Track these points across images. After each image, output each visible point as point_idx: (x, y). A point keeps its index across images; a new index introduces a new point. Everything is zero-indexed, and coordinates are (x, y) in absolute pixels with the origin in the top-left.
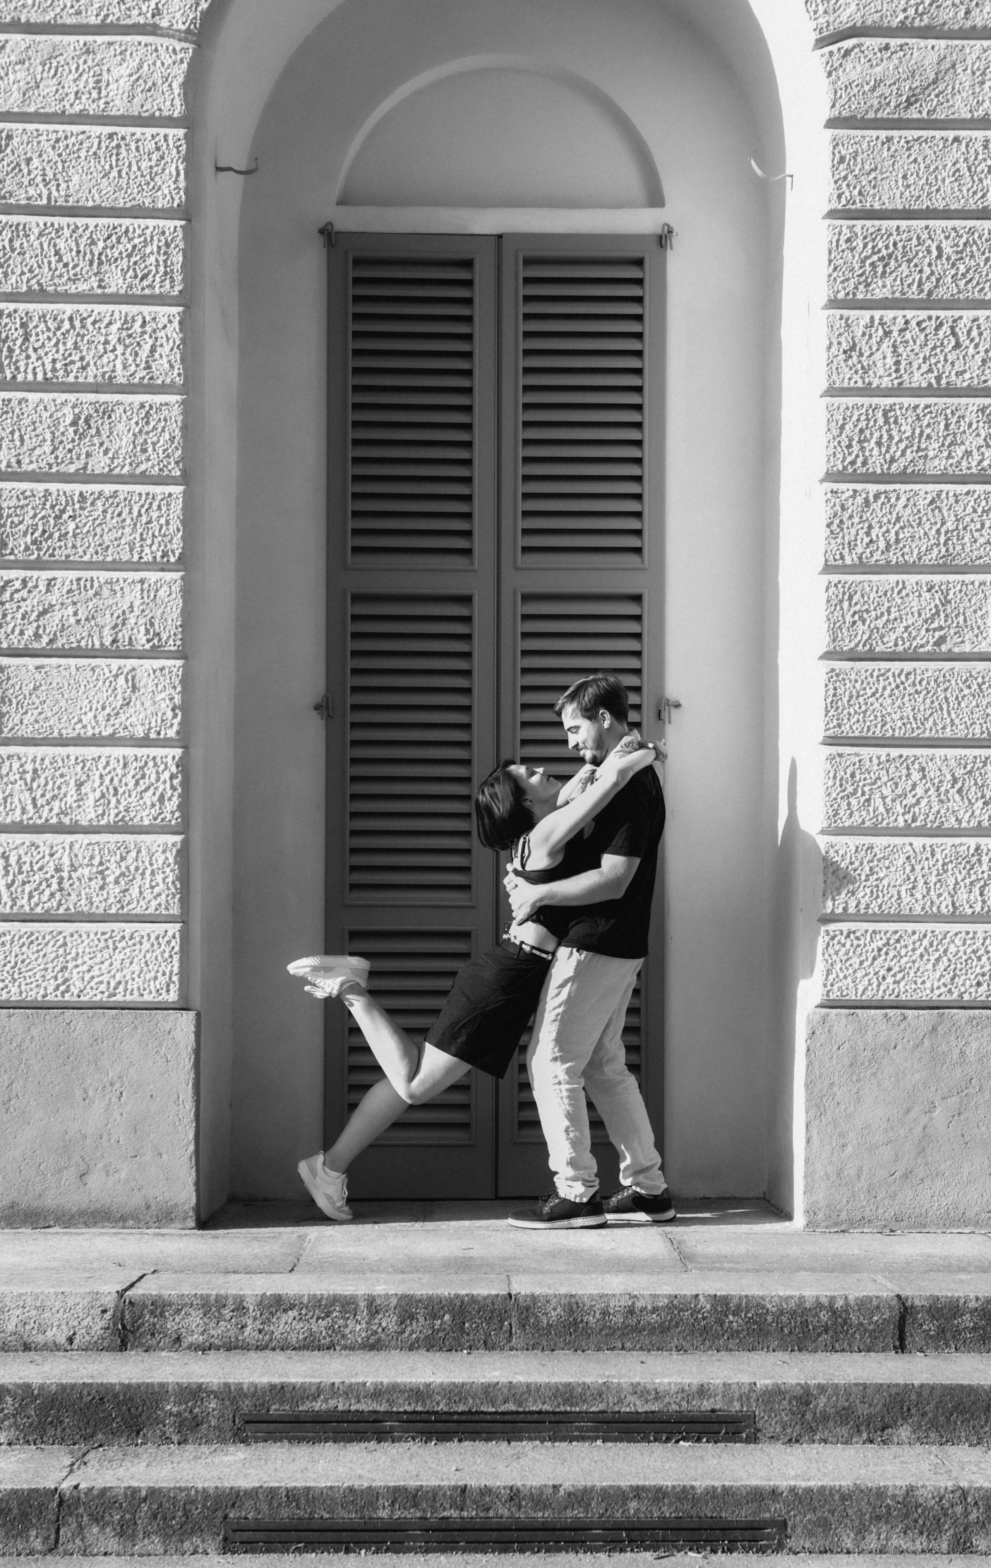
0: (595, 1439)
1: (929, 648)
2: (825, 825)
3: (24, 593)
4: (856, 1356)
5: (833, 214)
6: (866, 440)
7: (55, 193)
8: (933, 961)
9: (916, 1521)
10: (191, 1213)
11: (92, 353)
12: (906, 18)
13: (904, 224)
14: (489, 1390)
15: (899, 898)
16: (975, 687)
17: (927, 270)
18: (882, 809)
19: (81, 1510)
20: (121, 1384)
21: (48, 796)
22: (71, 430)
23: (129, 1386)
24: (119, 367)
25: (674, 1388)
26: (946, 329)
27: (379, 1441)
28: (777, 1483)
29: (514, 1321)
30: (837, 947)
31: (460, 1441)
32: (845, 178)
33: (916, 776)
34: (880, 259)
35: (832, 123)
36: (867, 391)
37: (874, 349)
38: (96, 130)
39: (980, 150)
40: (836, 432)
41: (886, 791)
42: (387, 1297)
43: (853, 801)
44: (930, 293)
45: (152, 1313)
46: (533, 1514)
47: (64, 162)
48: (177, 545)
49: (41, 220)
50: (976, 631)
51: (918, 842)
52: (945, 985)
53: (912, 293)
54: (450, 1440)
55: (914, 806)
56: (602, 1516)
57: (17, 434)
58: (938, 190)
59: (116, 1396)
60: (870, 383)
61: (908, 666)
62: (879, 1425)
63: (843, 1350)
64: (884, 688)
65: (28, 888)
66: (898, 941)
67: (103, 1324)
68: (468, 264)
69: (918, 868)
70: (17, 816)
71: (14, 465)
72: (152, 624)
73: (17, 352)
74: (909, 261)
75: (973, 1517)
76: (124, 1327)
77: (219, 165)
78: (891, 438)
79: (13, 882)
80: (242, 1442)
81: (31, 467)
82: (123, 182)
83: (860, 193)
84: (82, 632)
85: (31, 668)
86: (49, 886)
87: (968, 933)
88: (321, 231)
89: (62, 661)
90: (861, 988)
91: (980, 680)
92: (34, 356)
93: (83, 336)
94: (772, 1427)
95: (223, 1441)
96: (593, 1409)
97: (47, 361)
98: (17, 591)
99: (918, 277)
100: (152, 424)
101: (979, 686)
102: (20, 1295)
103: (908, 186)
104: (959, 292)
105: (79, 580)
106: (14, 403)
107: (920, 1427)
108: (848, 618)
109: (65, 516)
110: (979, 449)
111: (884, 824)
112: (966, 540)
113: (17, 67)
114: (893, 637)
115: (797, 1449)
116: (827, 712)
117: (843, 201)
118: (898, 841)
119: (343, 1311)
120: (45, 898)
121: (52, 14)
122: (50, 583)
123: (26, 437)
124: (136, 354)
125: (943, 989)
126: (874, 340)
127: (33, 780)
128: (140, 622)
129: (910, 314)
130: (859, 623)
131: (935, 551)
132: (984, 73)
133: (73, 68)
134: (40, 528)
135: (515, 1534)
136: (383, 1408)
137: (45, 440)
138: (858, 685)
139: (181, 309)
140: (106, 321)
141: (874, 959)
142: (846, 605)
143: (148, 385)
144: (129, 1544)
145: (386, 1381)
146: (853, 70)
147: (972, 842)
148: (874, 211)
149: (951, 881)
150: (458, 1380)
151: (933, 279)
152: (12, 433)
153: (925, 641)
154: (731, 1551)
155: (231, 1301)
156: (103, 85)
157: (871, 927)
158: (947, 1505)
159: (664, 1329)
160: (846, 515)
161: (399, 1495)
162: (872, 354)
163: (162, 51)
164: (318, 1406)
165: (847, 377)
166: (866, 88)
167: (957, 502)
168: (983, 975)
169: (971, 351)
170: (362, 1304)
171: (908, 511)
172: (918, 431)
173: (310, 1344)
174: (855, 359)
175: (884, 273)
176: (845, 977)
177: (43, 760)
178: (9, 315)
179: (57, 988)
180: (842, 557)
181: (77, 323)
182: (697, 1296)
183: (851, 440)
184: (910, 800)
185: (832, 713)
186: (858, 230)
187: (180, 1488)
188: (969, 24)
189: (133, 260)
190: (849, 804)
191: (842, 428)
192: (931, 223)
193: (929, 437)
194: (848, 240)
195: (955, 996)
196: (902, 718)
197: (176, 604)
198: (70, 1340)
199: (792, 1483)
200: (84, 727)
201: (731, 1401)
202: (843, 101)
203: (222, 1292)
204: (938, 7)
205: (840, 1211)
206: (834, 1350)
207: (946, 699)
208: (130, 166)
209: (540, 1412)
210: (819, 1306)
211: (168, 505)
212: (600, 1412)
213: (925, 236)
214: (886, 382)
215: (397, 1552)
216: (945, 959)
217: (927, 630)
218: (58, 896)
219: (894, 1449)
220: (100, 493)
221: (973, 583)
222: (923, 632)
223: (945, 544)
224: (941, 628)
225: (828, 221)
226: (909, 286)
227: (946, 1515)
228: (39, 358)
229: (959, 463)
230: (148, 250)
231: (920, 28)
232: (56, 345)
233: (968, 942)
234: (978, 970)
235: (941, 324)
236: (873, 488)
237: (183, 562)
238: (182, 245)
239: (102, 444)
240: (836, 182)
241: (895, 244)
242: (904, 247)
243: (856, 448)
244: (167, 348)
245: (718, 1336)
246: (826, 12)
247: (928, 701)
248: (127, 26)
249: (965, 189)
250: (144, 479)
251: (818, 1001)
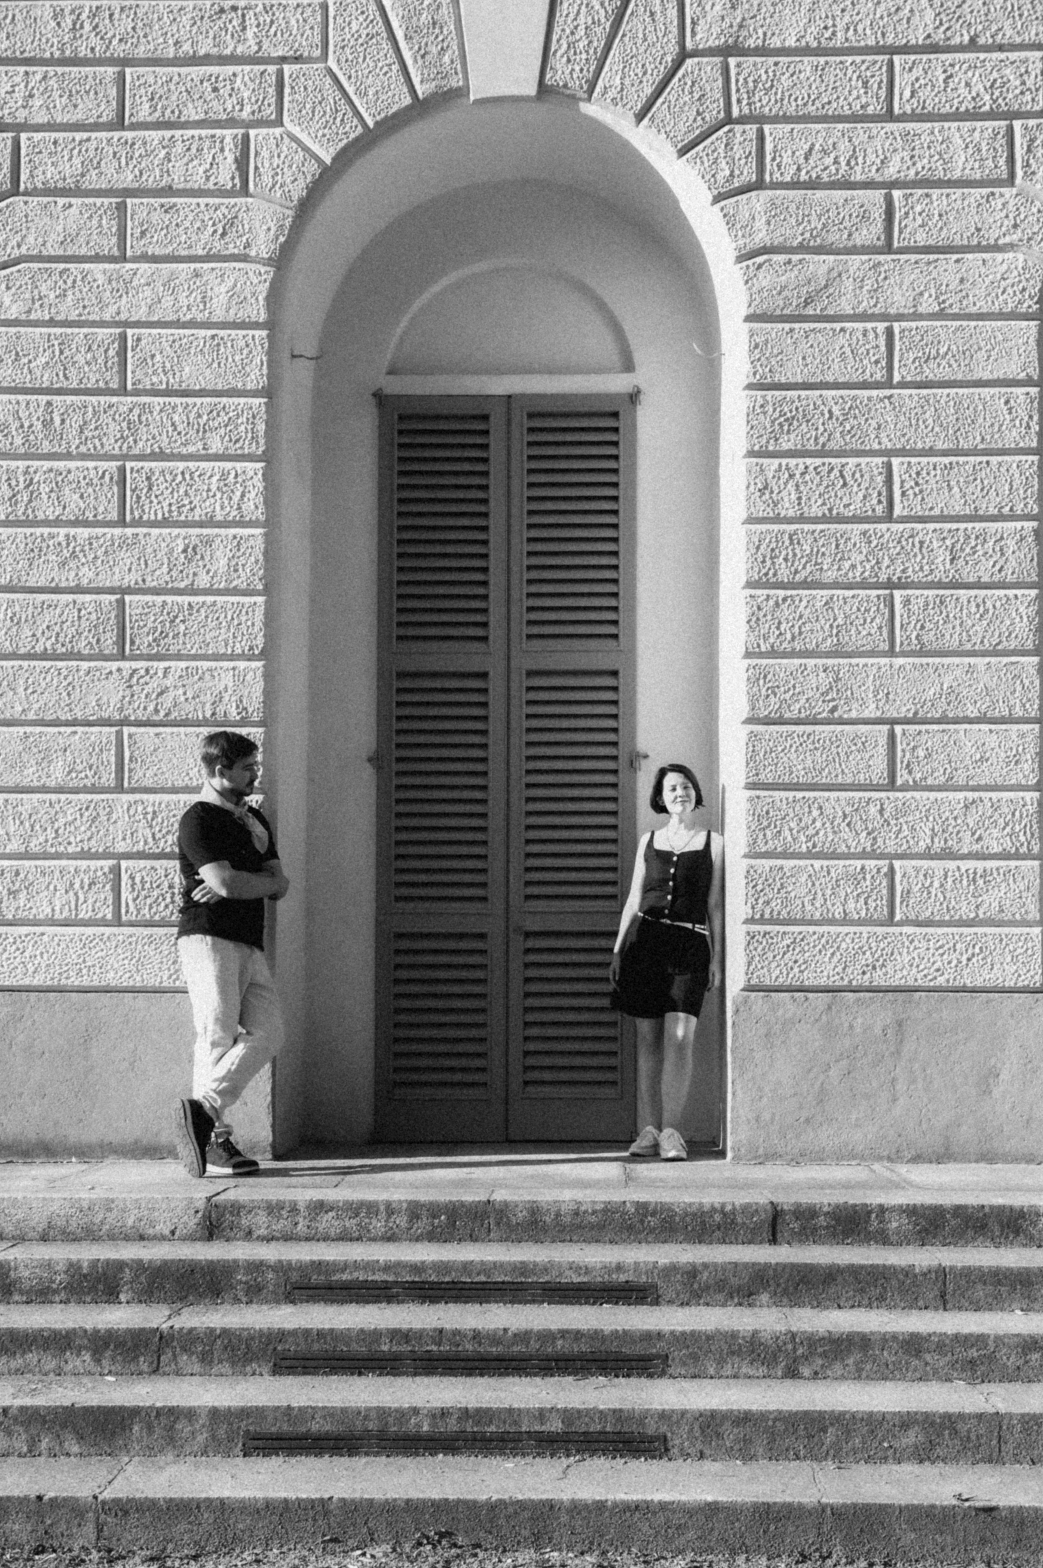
0: (543, 1302)
1: (824, 715)
2: (747, 850)
3: (147, 678)
4: (740, 1247)
5: (750, 387)
6: (776, 557)
7: (172, 380)
8: (829, 955)
9: (759, 1355)
10: (269, 1148)
11: (198, 498)
12: (804, 240)
13: (803, 393)
14: (466, 1267)
15: (803, 906)
16: (860, 744)
17: (821, 429)
18: (789, 839)
19: (175, 1344)
20: (206, 1260)
21: (164, 831)
22: (182, 556)
23: (212, 1261)
24: (218, 508)
25: (599, 1266)
26: (836, 472)
27: (389, 1302)
28: (662, 1328)
29: (492, 1221)
30: (756, 944)
31: (446, 1303)
32: (759, 359)
33: (815, 813)
34: (786, 420)
35: (749, 319)
36: (777, 519)
37: (782, 487)
38: (202, 333)
39: (861, 337)
40: (753, 551)
41: (793, 825)
42: (400, 1202)
43: (768, 833)
44: (824, 445)
45: (231, 1213)
46: (489, 1349)
47: (178, 357)
48: (260, 642)
49: (161, 400)
50: (861, 702)
51: (817, 864)
52: (838, 974)
53: (811, 446)
54: (438, 1302)
55: (813, 836)
56: (538, 1350)
57: (142, 560)
58: (829, 368)
59: (202, 1268)
60: (779, 514)
61: (809, 728)
62: (746, 1293)
63: (731, 1243)
64: (791, 746)
65: (149, 901)
66: (802, 940)
67: (196, 1221)
68: (485, 418)
69: (817, 883)
70: (140, 847)
71: (141, 582)
72: (241, 701)
73: (143, 498)
74: (808, 421)
75: (800, 1352)
76: (211, 1223)
77: (295, 353)
78: (795, 555)
79: (138, 896)
80: (291, 1302)
81: (155, 583)
82: (222, 370)
83: (770, 371)
84: (188, 707)
85: (152, 735)
86: (164, 899)
87: (855, 933)
88: (375, 395)
89: (175, 729)
90: (774, 976)
91: (863, 739)
92: (155, 501)
93: (192, 486)
94: (671, 1294)
95: (278, 1302)
96: (541, 1280)
97: (165, 504)
98: (142, 677)
99: (814, 433)
100: (242, 550)
101: (863, 743)
102: (137, 1200)
103: (807, 365)
104: (846, 444)
105: (187, 668)
106: (141, 537)
107: (775, 1294)
108: (764, 692)
109: (178, 621)
110: (861, 563)
111: (791, 850)
112: (853, 632)
113: (145, 288)
114: (798, 706)
115: (687, 1310)
116: (748, 764)
117: (758, 377)
118: (802, 863)
119: (368, 1213)
120: (161, 908)
121: (171, 249)
122: (166, 671)
123: (149, 562)
124: (231, 499)
125: (837, 977)
126: (781, 481)
127: (153, 819)
128: (233, 699)
129: (809, 461)
130: (772, 696)
131: (829, 640)
132: (862, 280)
133: (186, 287)
134: (159, 630)
135: (477, 1364)
136: (391, 1278)
137: (163, 564)
138: (771, 744)
139: (263, 464)
140: (209, 474)
141: (784, 954)
142: (761, 682)
143: (240, 521)
144: (208, 1368)
145: (393, 1259)
146: (765, 279)
147: (858, 863)
148: (781, 384)
149: (843, 894)
150: (445, 1259)
151: (826, 434)
152: (139, 559)
153: (822, 710)
154: (628, 1376)
155: (287, 1204)
156: (207, 300)
157: (782, 928)
158: (781, 1344)
159: (600, 1227)
160: (761, 614)
161: (396, 1335)
162: (780, 492)
163: (251, 274)
164: (345, 1277)
165: (761, 510)
166: (774, 292)
167: (845, 603)
168: (867, 966)
169: (855, 489)
170: (382, 1208)
171: (808, 610)
172: (815, 549)
173: (344, 1237)
174: (767, 496)
175: (788, 432)
176: (762, 968)
177: (160, 804)
178: (138, 471)
179: (170, 977)
180: (759, 646)
181: (187, 477)
182: (624, 1202)
183: (764, 557)
184: (811, 831)
185: (752, 764)
186: (769, 398)
187: (243, 1329)
188: (850, 244)
189: (229, 428)
190: (765, 835)
191: (758, 548)
192: (824, 392)
193: (823, 554)
194: (762, 406)
195: (846, 983)
196: (804, 769)
197: (258, 687)
198: (173, 1233)
199: (672, 1328)
200: (191, 779)
201: (640, 1275)
202: (756, 303)
203: (281, 1198)
204: (828, 231)
205: (758, 1148)
206: (724, 1242)
207: (838, 753)
208: (227, 359)
209: (503, 1283)
210: (713, 1209)
211: (254, 611)
212: (546, 1283)
213: (819, 402)
214: (791, 513)
215: (394, 1375)
216: (838, 954)
217: (824, 701)
218: (171, 907)
219: (757, 1310)
220: (204, 603)
221: (858, 665)
222: (820, 703)
223: (837, 635)
224: (833, 700)
225: (747, 392)
226: (808, 440)
227: (780, 1351)
228: (159, 503)
229: (847, 574)
230: (240, 421)
231: (813, 247)
232: (172, 493)
233: (856, 940)
234: (863, 962)
235: (832, 469)
236: (781, 593)
237: (264, 654)
238: (265, 417)
239: (205, 566)
240: (752, 363)
241: (797, 409)
242: (804, 411)
243: (768, 563)
244: (253, 494)
245: (640, 1232)
246: (743, 236)
247: (824, 756)
248: (225, 256)
249: (849, 367)
250: (236, 592)
251: (742, 986)
